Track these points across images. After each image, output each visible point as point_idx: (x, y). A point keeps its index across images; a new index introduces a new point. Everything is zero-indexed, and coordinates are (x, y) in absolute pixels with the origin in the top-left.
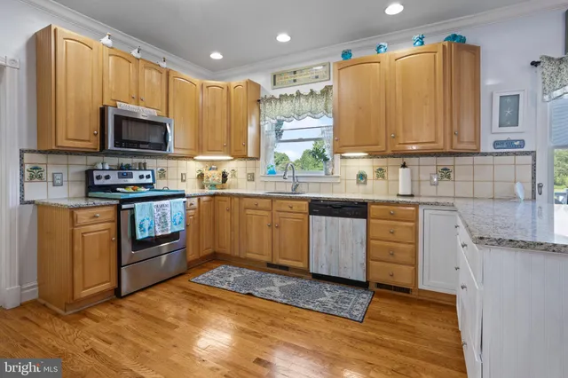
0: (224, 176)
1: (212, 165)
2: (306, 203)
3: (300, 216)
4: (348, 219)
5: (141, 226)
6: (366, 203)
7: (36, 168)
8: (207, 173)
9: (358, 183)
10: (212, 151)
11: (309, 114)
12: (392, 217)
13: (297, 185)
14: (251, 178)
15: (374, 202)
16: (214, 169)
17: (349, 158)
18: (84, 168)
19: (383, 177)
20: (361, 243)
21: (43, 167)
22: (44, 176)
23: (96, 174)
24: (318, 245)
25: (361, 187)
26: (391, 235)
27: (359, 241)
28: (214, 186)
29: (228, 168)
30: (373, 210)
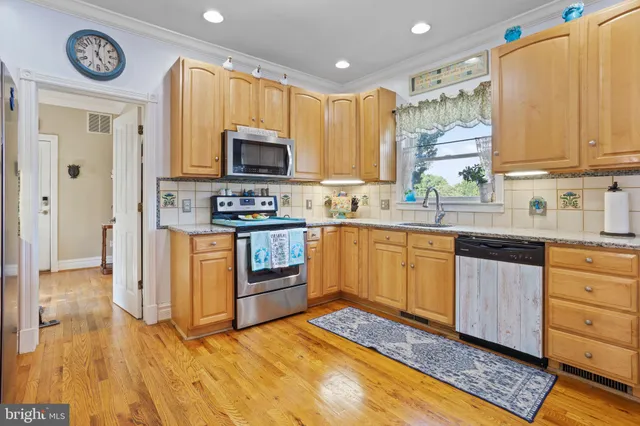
0: (355, 203)
1: (343, 190)
2: (452, 239)
3: (443, 255)
4: (512, 265)
5: (257, 257)
6: (543, 244)
7: (169, 195)
8: (335, 199)
9: (532, 213)
10: (340, 174)
11: (459, 122)
12: (591, 267)
13: (443, 215)
14: (386, 205)
15: (556, 243)
16: (343, 195)
17: (518, 178)
18: (209, 195)
19: (575, 205)
20: (535, 300)
21: (175, 194)
22: (176, 203)
23: (219, 200)
24: (468, 296)
25: (538, 219)
26: (587, 294)
27: (531, 297)
28: (343, 214)
29: (359, 194)
30: (553, 254)
